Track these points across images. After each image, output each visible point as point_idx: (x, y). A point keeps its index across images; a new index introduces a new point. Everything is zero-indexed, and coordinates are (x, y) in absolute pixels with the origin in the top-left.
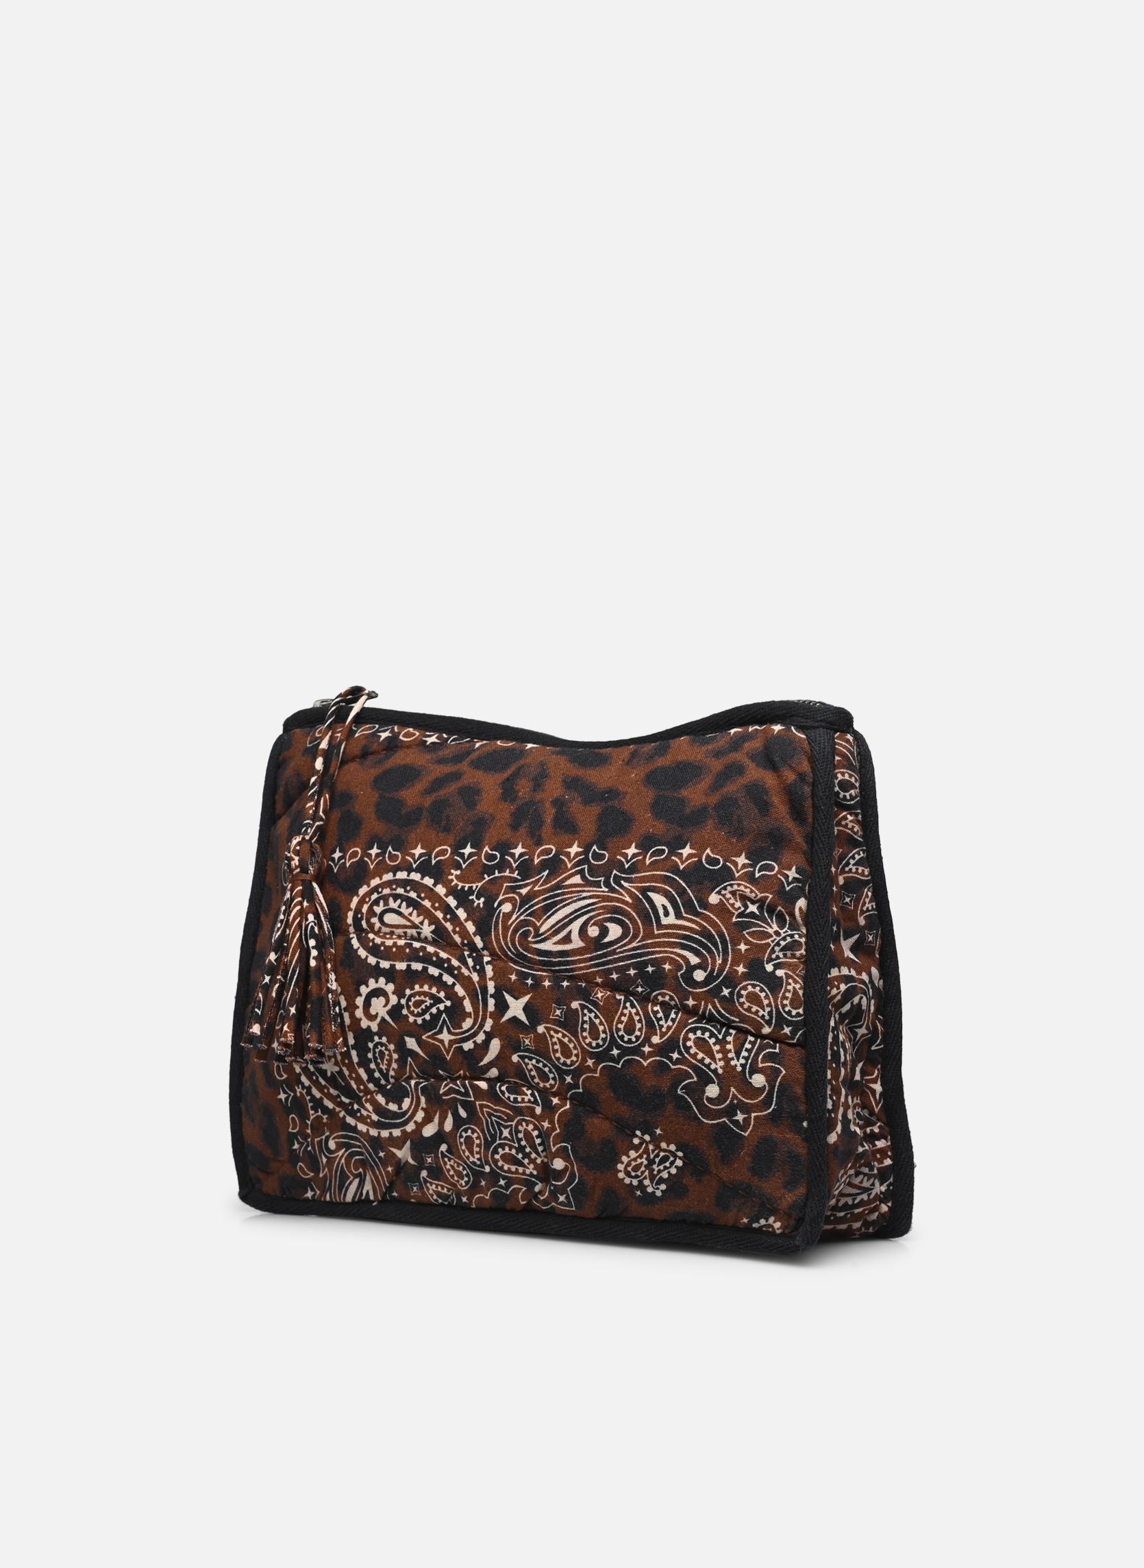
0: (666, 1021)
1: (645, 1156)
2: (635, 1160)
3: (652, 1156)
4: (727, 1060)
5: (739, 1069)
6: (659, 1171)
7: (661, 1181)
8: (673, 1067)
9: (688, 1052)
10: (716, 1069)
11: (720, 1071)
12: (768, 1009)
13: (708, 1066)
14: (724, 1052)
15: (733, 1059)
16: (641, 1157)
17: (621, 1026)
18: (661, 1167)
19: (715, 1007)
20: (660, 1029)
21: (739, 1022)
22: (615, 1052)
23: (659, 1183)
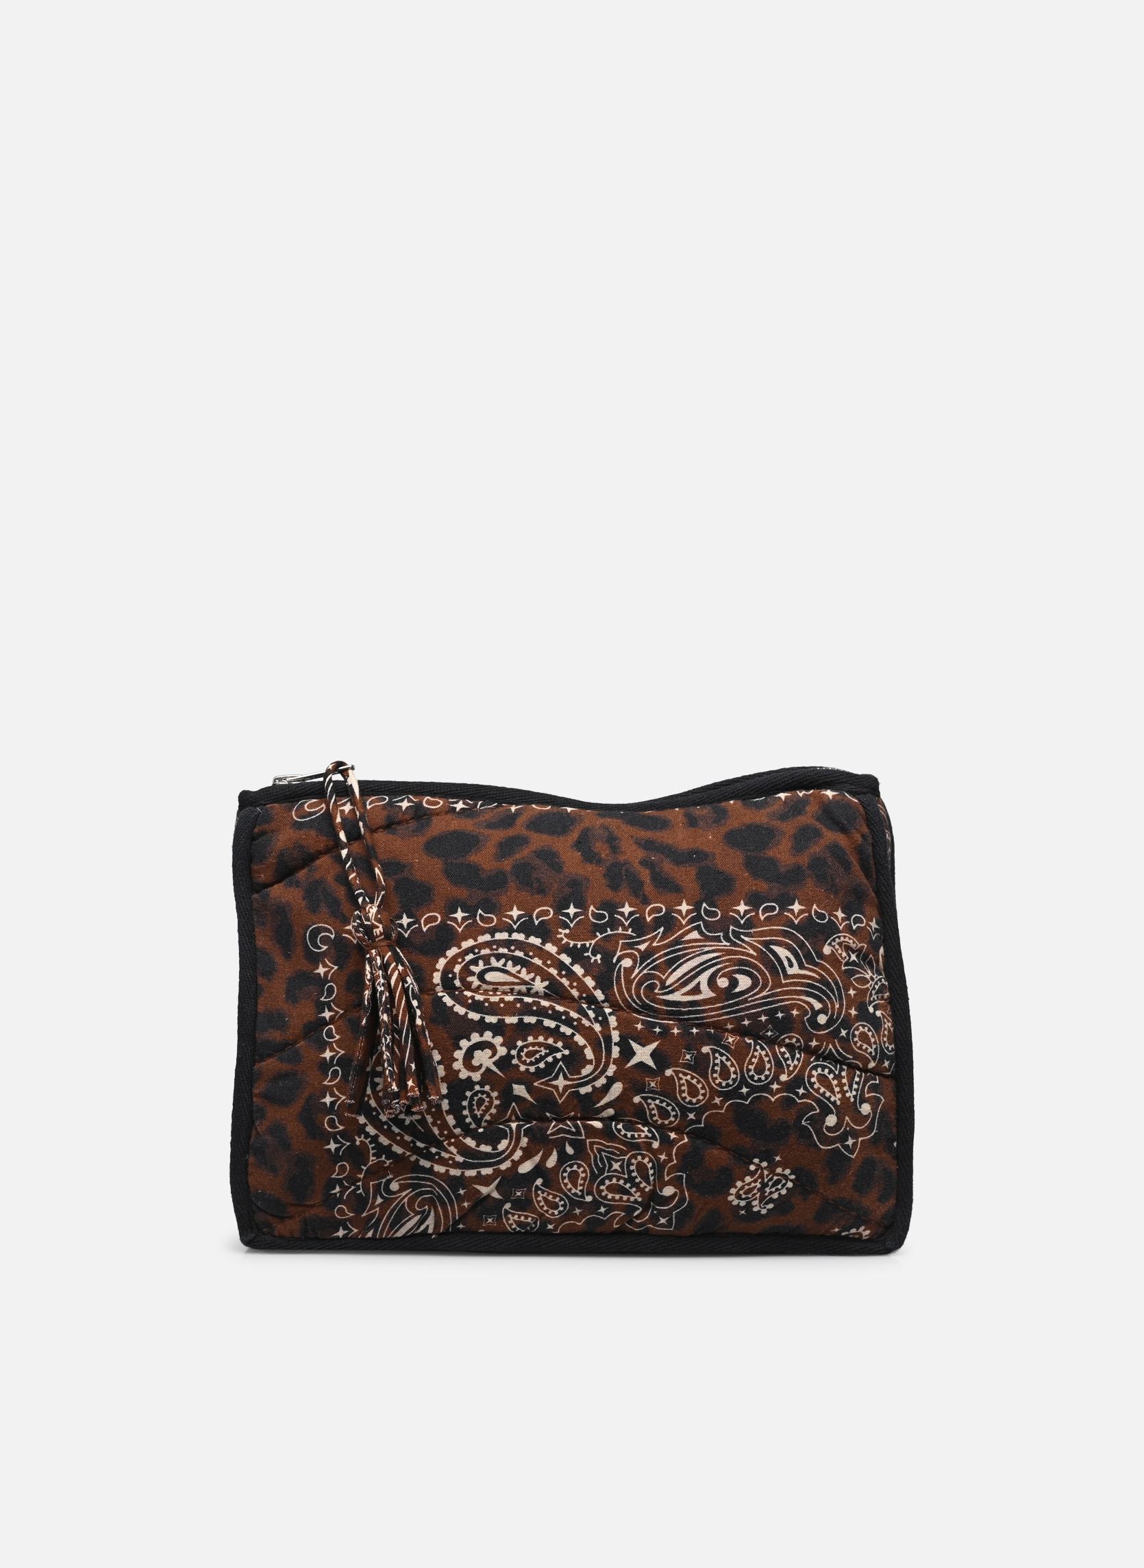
0: (793, 1061)
1: (759, 1180)
2: (749, 1184)
3: (766, 1180)
4: (843, 1092)
5: (852, 1100)
6: (771, 1193)
7: (771, 1201)
8: (799, 1101)
9: (812, 1087)
10: (835, 1101)
11: (838, 1103)
12: (874, 1046)
13: (828, 1099)
14: (841, 1085)
15: (847, 1091)
16: (755, 1181)
17: (752, 1067)
18: (773, 1190)
19: (835, 1047)
20: (788, 1068)
21: (853, 1059)
22: (744, 1090)
23: (767, 1203)
